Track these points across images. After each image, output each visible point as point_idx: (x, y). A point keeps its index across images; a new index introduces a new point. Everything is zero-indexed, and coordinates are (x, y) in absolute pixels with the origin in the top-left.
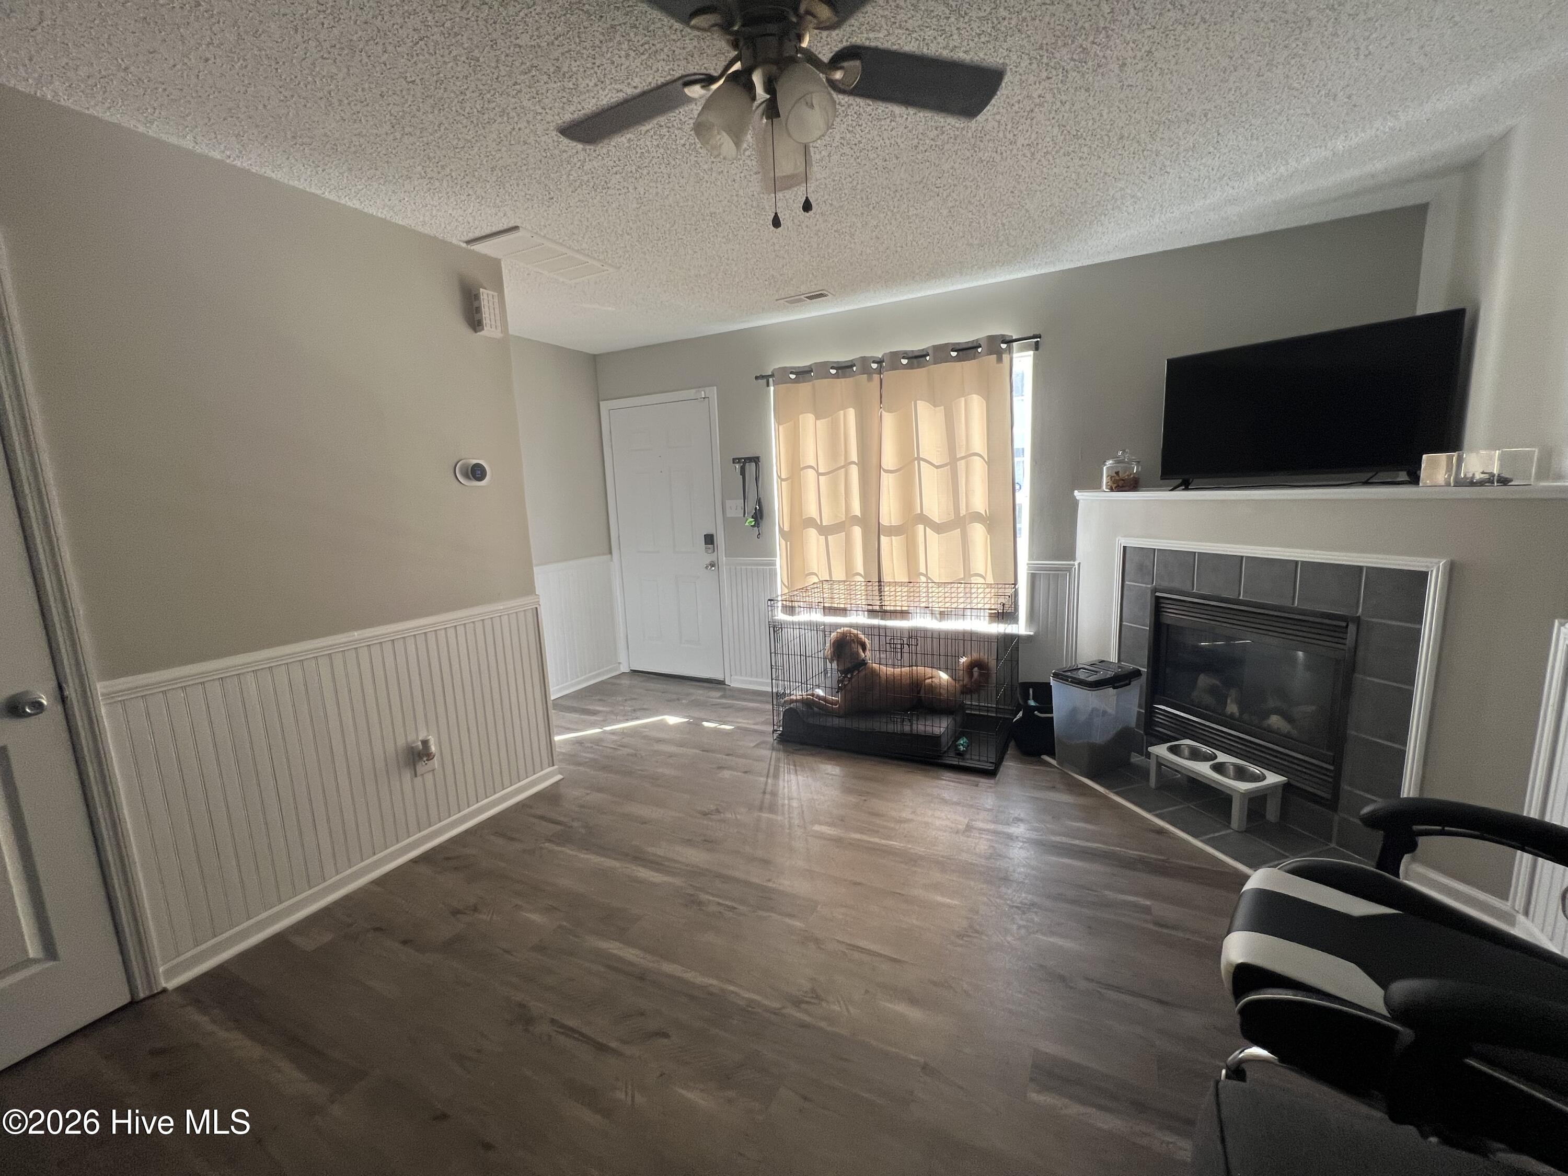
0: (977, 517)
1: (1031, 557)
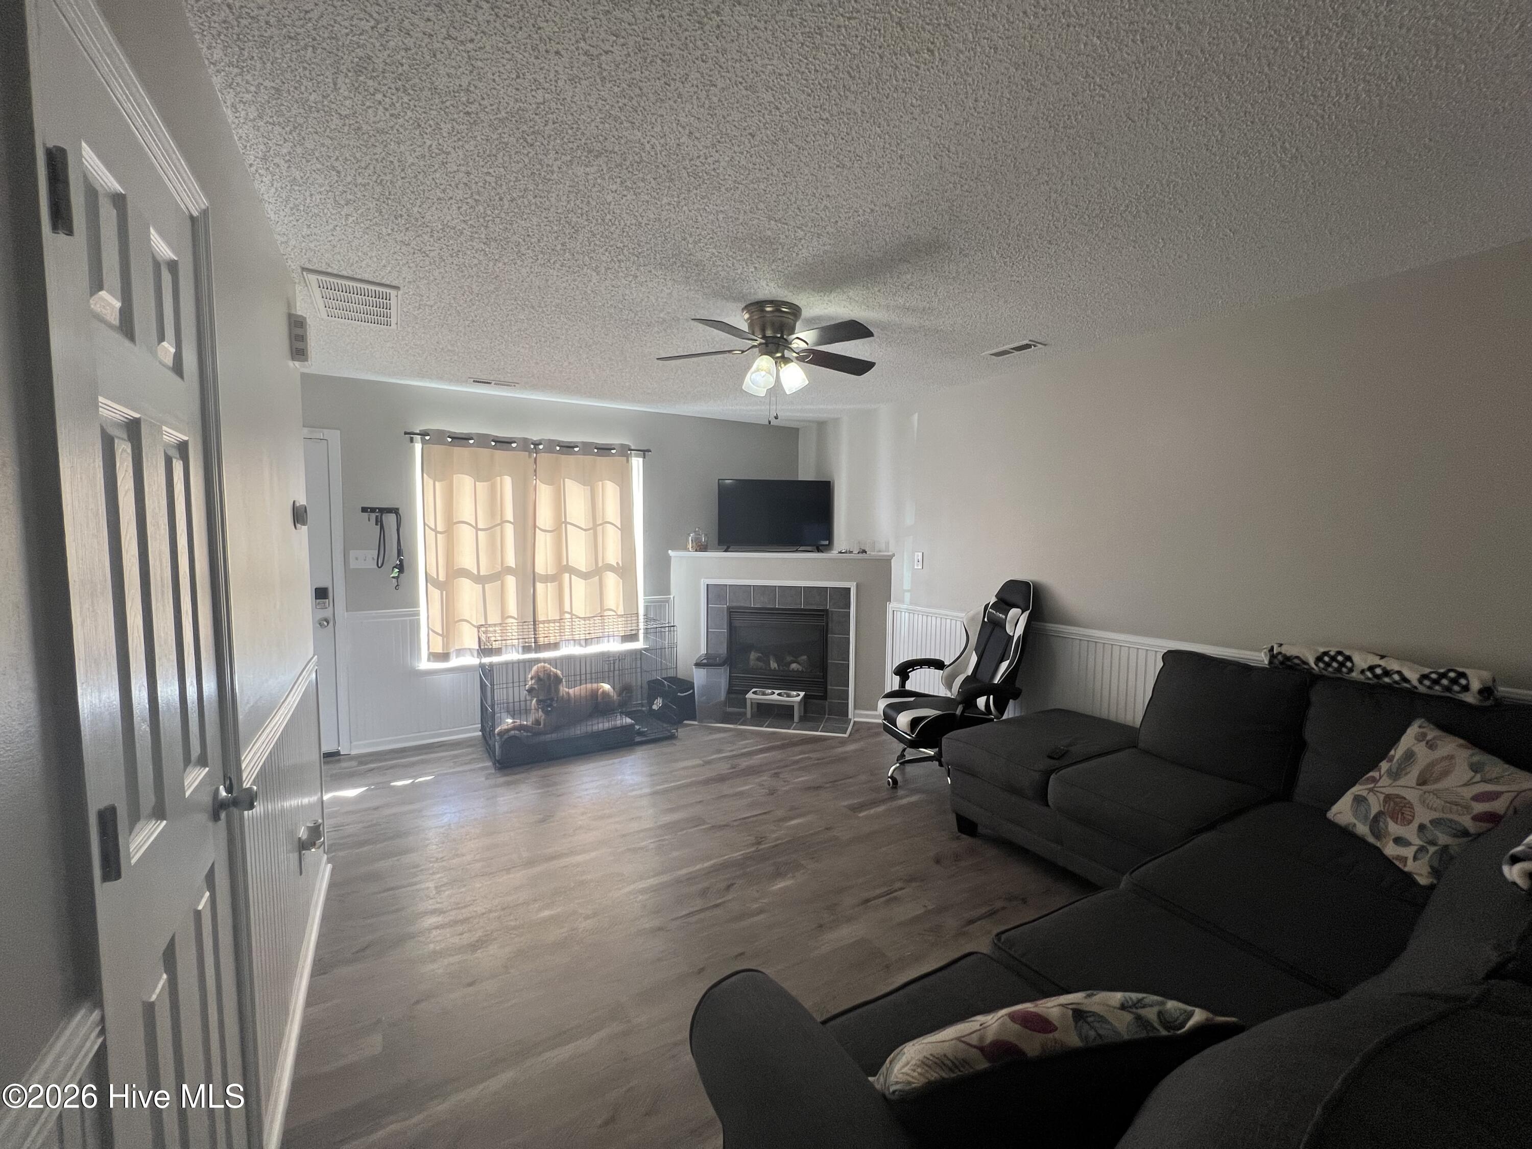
0: (610, 568)
1: (645, 595)
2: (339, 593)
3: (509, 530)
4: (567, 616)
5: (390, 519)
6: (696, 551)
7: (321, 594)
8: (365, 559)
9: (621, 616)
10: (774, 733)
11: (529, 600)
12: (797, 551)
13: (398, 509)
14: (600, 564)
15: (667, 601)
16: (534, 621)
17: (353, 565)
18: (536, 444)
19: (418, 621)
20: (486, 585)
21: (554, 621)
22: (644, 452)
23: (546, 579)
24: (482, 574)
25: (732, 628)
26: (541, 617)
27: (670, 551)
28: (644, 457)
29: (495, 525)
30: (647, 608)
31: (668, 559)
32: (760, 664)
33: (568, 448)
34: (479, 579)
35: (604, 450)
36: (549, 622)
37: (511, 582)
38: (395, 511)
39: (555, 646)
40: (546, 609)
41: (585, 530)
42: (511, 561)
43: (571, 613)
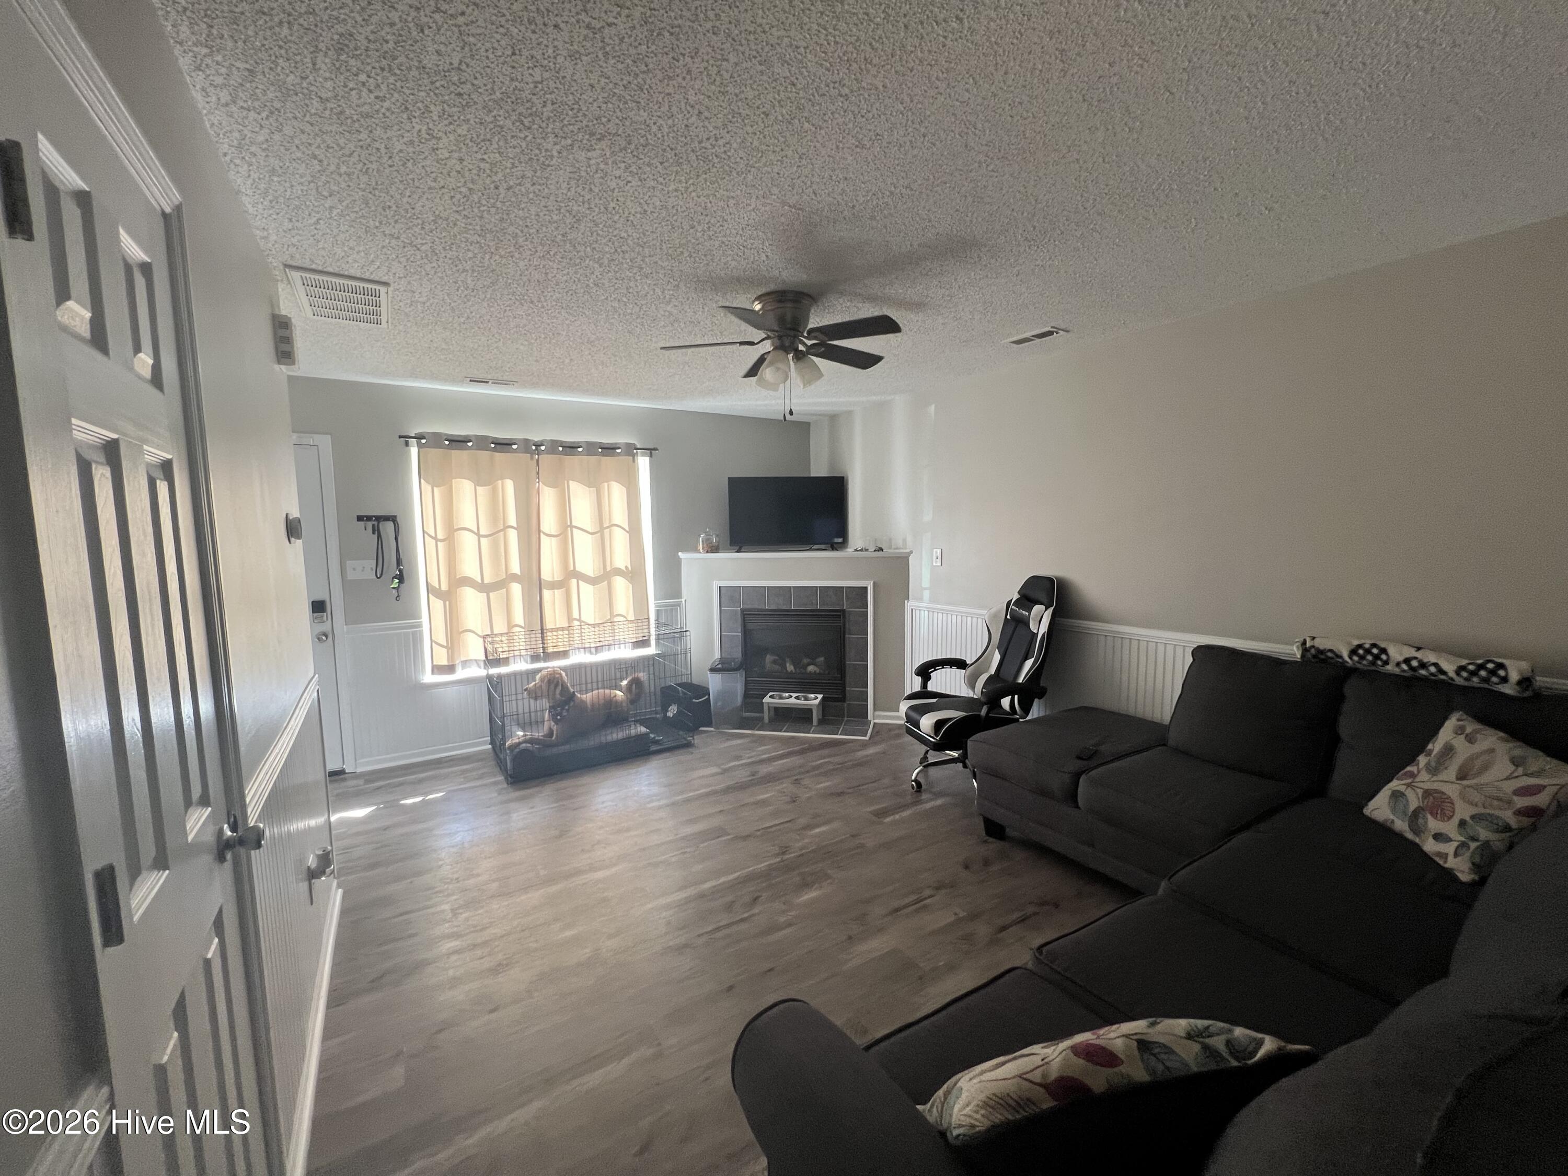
0: (618, 572)
1: (656, 599)
2: (337, 605)
3: (513, 535)
4: (576, 623)
5: (388, 527)
6: (707, 552)
7: (318, 607)
8: (363, 569)
9: (632, 621)
10: (793, 737)
11: (535, 607)
12: (810, 550)
13: (395, 517)
14: (608, 569)
15: (679, 605)
16: (542, 629)
17: (351, 576)
18: (538, 445)
19: (421, 633)
20: (491, 594)
21: (563, 629)
22: (650, 451)
23: (553, 585)
24: (486, 581)
25: (746, 632)
26: (549, 625)
27: (680, 554)
28: (651, 456)
29: (498, 531)
30: (658, 613)
31: (679, 561)
32: (776, 667)
33: (571, 448)
34: (484, 588)
35: (609, 450)
36: (557, 629)
37: (516, 589)
38: (393, 519)
39: (564, 654)
40: (554, 617)
41: (592, 534)
42: (515, 568)
43: (579, 620)
